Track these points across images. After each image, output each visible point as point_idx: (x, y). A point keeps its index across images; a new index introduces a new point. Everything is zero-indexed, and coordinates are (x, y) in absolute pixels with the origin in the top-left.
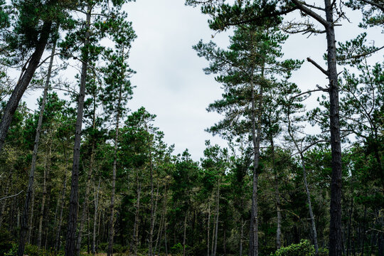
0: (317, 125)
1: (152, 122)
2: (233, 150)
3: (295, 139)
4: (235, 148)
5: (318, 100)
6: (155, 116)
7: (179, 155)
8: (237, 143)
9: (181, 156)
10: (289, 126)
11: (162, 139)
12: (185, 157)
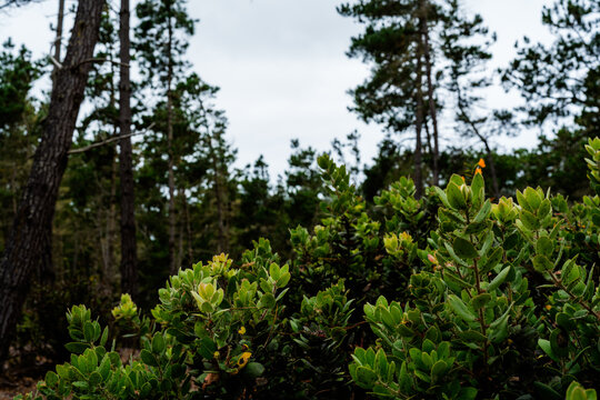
0: (514, 89)
1: (212, 101)
2: (340, 154)
3: (471, 120)
4: (343, 150)
5: (516, 46)
6: (217, 89)
7: (248, 166)
8: (349, 141)
9: (252, 169)
10: (459, 98)
11: (223, 136)
12: (259, 169)
